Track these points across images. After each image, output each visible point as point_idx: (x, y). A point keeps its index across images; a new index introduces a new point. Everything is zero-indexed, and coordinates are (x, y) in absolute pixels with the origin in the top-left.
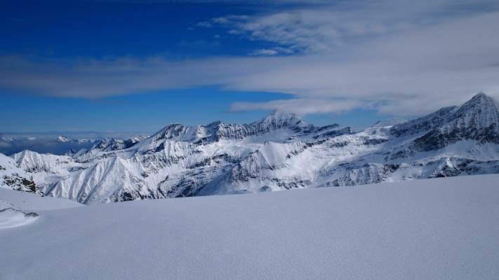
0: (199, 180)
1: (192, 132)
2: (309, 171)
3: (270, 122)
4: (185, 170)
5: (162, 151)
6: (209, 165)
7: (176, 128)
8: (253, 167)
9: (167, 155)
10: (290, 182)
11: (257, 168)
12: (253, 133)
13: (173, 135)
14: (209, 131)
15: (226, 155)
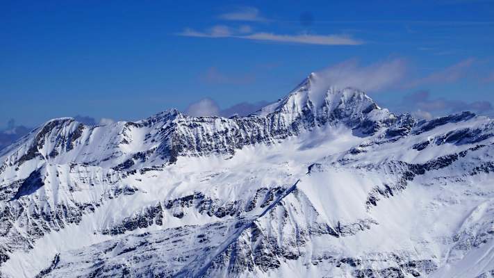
0: (141, 265)
1: (106, 141)
2: (427, 237)
3: (299, 109)
4: (101, 239)
5: (38, 192)
6: (160, 223)
7: (66, 130)
8: (288, 230)
9: (51, 201)
10: (386, 265)
11: (299, 234)
12: (259, 138)
13: (59, 149)
14: (148, 136)
15: (200, 196)
